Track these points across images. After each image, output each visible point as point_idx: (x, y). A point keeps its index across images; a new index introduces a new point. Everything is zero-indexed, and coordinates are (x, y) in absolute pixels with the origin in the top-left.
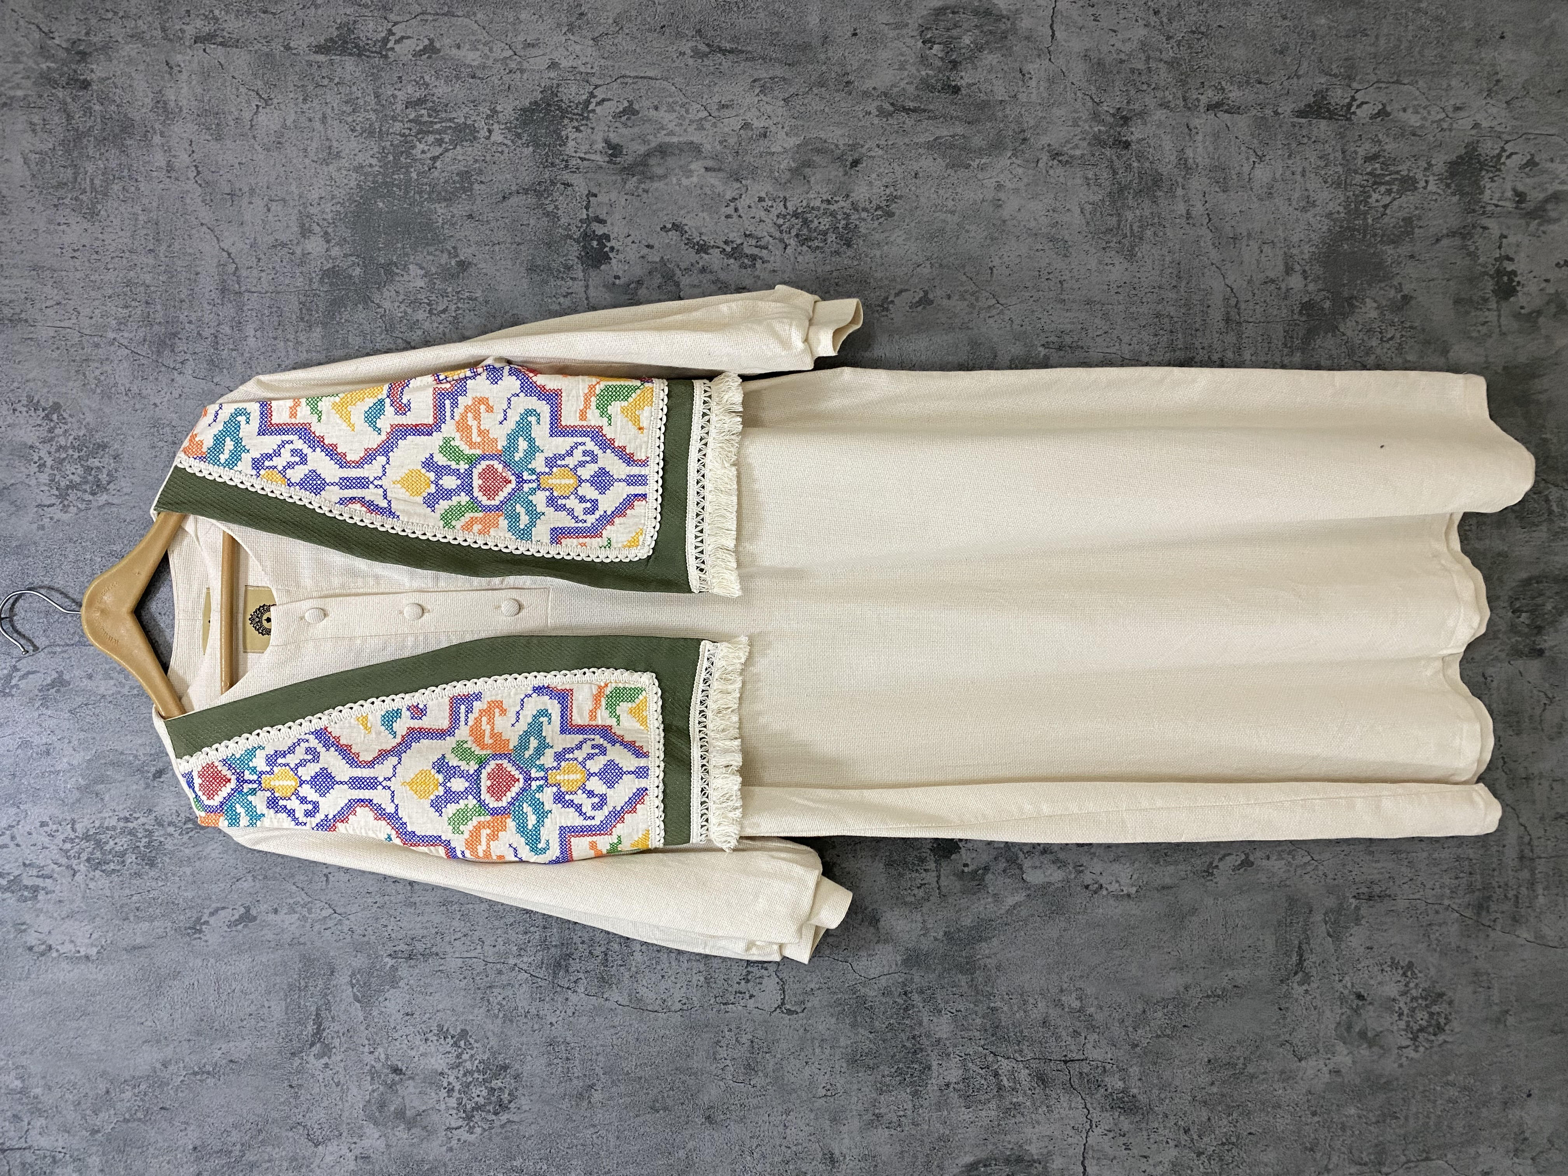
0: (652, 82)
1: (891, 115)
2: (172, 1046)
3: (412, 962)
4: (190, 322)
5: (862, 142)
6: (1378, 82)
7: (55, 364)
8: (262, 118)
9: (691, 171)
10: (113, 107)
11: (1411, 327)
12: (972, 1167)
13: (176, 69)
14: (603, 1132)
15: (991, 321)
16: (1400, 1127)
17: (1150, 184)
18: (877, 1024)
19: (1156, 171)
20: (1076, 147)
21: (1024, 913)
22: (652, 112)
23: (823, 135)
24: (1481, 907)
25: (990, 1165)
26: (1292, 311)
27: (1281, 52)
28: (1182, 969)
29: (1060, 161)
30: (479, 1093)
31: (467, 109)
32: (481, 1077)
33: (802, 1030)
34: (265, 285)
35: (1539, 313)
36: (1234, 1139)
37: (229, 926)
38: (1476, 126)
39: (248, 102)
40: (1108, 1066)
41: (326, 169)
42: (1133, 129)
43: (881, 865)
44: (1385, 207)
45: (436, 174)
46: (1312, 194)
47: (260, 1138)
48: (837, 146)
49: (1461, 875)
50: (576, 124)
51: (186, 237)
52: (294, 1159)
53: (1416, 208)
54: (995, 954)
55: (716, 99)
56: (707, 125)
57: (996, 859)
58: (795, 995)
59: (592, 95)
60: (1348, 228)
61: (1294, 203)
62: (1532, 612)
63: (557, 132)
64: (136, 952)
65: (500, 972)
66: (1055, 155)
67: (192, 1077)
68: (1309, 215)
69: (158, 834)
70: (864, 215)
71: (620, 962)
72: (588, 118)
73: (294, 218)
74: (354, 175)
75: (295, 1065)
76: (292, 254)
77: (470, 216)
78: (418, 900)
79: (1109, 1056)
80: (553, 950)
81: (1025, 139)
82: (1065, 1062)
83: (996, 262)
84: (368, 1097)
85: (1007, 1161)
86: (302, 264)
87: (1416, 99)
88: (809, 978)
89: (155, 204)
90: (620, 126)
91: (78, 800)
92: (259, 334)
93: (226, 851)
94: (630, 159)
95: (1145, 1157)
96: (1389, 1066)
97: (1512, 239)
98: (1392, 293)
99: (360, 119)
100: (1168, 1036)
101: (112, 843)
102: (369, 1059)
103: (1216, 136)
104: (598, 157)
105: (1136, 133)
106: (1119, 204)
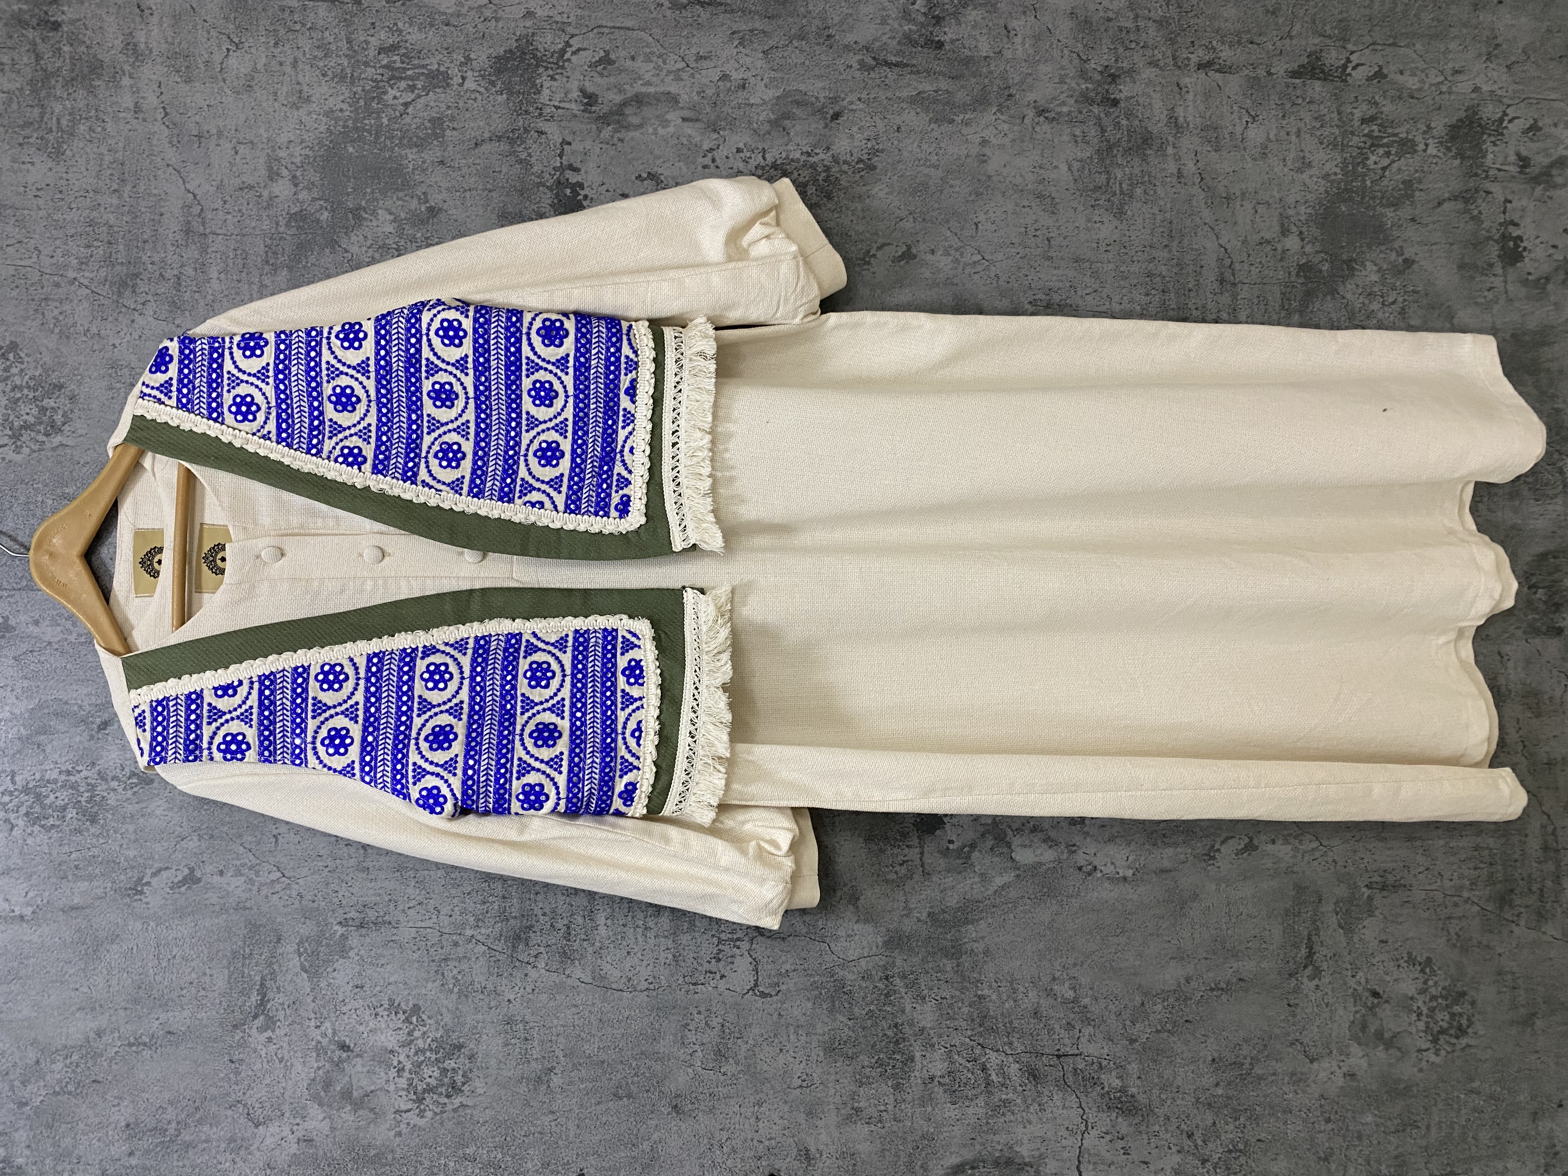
0: (630, 33)
1: (873, 69)
2: (107, 1014)
3: (364, 931)
4: (153, 263)
5: (843, 96)
6: (1374, 43)
7: (14, 302)
8: (233, 62)
9: (667, 120)
10: (83, 48)
11: (1414, 292)
12: (959, 1169)
13: (147, 12)
14: (562, 1120)
15: (977, 276)
16: (1422, 1137)
17: (1140, 141)
18: (856, 1010)
19: (1146, 128)
20: (1063, 103)
21: (1013, 894)
22: (629, 63)
23: (802, 87)
24: (1504, 900)
25: (978, 1167)
26: (1289, 273)
27: (1273, 13)
28: (1182, 959)
29: (1046, 118)
30: (430, 1074)
31: (441, 56)
32: (434, 1057)
33: (776, 1015)
34: (231, 228)
35: (1548, 279)
36: (1241, 1146)
37: (171, 888)
38: (1476, 89)
39: (219, 46)
40: (1104, 1063)
41: (296, 113)
42: (1122, 87)
43: (861, 840)
44: (1384, 169)
45: (407, 119)
46: (1307, 155)
47: (198, 1116)
48: (817, 98)
49: (1482, 865)
50: (551, 72)
51: (152, 178)
52: (232, 1140)
53: (1416, 171)
54: (983, 938)
55: (694, 51)
56: (685, 76)
57: (983, 835)
58: (769, 976)
59: (568, 44)
60: (1346, 189)
61: (1289, 163)
62: (1548, 588)
63: (532, 82)
64: (74, 914)
65: (456, 944)
66: (1041, 112)
67: (127, 1049)
68: (1305, 176)
69: (101, 789)
70: (845, 167)
71: (583, 937)
72: (563, 67)
73: (262, 161)
74: (324, 119)
75: (237, 1038)
76: (259, 196)
77: (442, 162)
78: (371, 865)
79: (1106, 1051)
80: (512, 922)
81: (1010, 95)
82: (1059, 1056)
83: (982, 217)
84: (312, 1075)
85: (997, 1164)
86: (269, 206)
87: (1413, 62)
88: (784, 958)
89: (121, 145)
90: (596, 75)
91: (19, 752)
92: (222, 276)
93: (171, 809)
94: (606, 109)
95: (1146, 1163)
96: (1407, 1070)
97: (1516, 204)
98: (1393, 256)
99: (332, 64)
100: (1169, 1031)
101: (52, 797)
102: (316, 1034)
103: (1207, 95)
104: (573, 106)
105: (1124, 90)
106: (1108, 162)
